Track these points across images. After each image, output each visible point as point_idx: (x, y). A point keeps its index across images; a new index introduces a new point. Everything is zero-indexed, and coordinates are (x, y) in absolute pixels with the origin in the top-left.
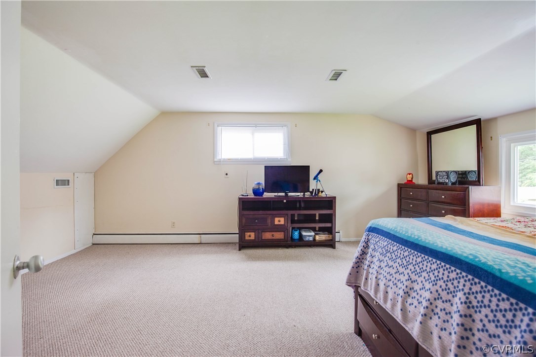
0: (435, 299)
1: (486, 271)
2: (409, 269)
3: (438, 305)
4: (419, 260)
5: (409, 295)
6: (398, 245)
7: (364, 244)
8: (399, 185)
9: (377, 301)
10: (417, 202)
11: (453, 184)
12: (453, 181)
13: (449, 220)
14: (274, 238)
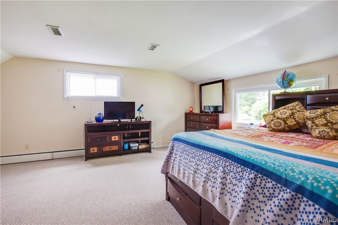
0: (209, 172)
1: (232, 155)
2: (196, 159)
3: (210, 175)
4: (201, 153)
5: (196, 173)
6: (190, 146)
7: (171, 148)
8: (185, 113)
9: (179, 179)
10: (195, 123)
11: (212, 112)
12: (212, 111)
13: (212, 131)
14: (111, 150)
